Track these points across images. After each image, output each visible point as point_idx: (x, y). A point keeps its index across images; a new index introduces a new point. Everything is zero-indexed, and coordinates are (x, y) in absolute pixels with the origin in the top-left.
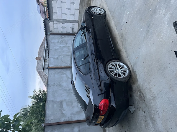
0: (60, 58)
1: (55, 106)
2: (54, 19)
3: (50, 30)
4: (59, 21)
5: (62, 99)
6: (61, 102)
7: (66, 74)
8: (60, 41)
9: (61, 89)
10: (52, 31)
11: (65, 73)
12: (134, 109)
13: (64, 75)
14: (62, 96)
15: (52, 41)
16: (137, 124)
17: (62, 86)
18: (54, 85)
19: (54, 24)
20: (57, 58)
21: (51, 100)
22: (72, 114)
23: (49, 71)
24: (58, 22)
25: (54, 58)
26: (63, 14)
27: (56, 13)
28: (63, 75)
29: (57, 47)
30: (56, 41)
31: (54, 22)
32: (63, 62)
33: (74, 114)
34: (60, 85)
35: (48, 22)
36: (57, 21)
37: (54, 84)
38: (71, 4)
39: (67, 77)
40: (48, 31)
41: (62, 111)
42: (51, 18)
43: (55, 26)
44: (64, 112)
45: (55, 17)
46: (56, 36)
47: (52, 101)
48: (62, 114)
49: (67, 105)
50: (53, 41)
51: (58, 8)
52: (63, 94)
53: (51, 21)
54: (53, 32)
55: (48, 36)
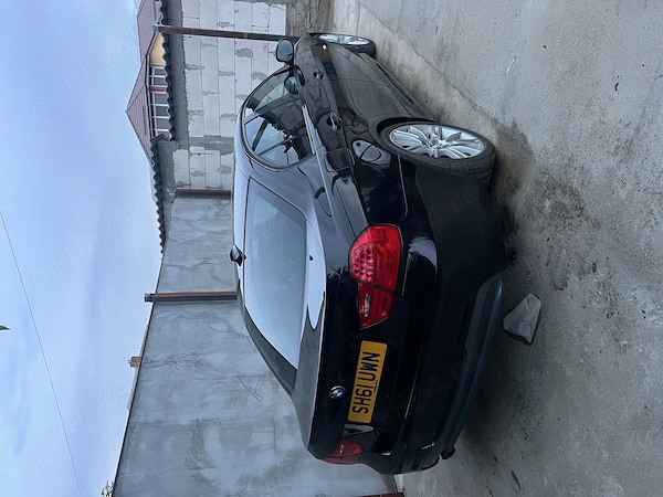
0: (207, 267)
1: (168, 444)
2: (191, 135)
3: (177, 180)
4: (209, 143)
5: (202, 416)
6: (198, 429)
7: (225, 321)
8: (211, 214)
9: (201, 376)
10: (183, 185)
11: (221, 316)
12: (539, 305)
13: (220, 326)
14: (203, 405)
15: (178, 216)
16: (569, 371)
17: (209, 365)
18: (171, 360)
19: (190, 154)
20: (195, 266)
21: (152, 420)
22: (243, 480)
23: (156, 311)
24: (208, 146)
25: (182, 268)
26: (224, 116)
27: (201, 113)
28: (213, 325)
29: (198, 235)
30: (196, 215)
31: (191, 148)
32: (217, 280)
33: (256, 480)
34: (198, 363)
35: (167, 150)
36: (202, 144)
37: (172, 358)
38: (253, 78)
39: (230, 330)
40: (168, 183)
41: (197, 468)
42: (180, 133)
43: (195, 163)
44: (207, 473)
45: (195, 129)
46: (199, 202)
47: (157, 424)
48: (200, 479)
49: (223, 440)
50: (184, 215)
51: (206, 93)
52: (210, 398)
53: (181, 143)
54: (188, 188)
55: (166, 205)
